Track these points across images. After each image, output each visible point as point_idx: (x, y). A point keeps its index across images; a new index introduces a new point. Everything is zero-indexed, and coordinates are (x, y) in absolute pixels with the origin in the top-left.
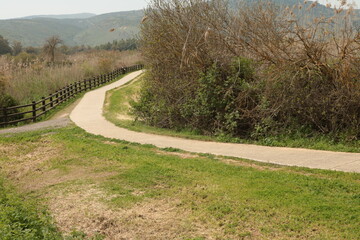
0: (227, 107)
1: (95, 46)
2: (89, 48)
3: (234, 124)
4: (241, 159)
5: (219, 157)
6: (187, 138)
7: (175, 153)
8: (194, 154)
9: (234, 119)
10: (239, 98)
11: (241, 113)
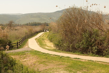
0: (93, 45)
1: (22, 24)
2: (21, 25)
3: (96, 50)
4: (104, 62)
5: (95, 61)
6: (79, 55)
7: (79, 60)
8: (86, 60)
9: (96, 49)
10: (97, 42)
11: (98, 47)
